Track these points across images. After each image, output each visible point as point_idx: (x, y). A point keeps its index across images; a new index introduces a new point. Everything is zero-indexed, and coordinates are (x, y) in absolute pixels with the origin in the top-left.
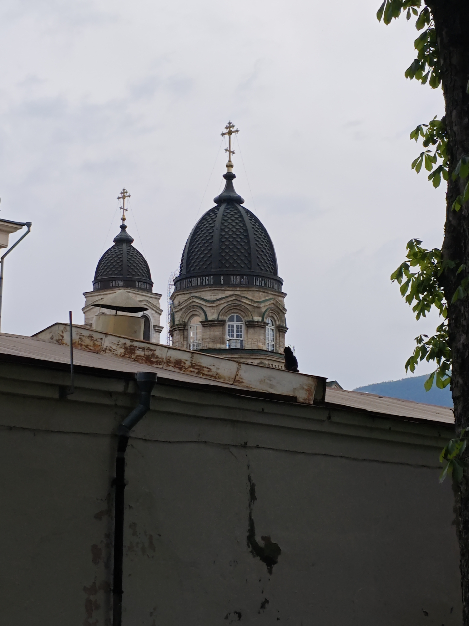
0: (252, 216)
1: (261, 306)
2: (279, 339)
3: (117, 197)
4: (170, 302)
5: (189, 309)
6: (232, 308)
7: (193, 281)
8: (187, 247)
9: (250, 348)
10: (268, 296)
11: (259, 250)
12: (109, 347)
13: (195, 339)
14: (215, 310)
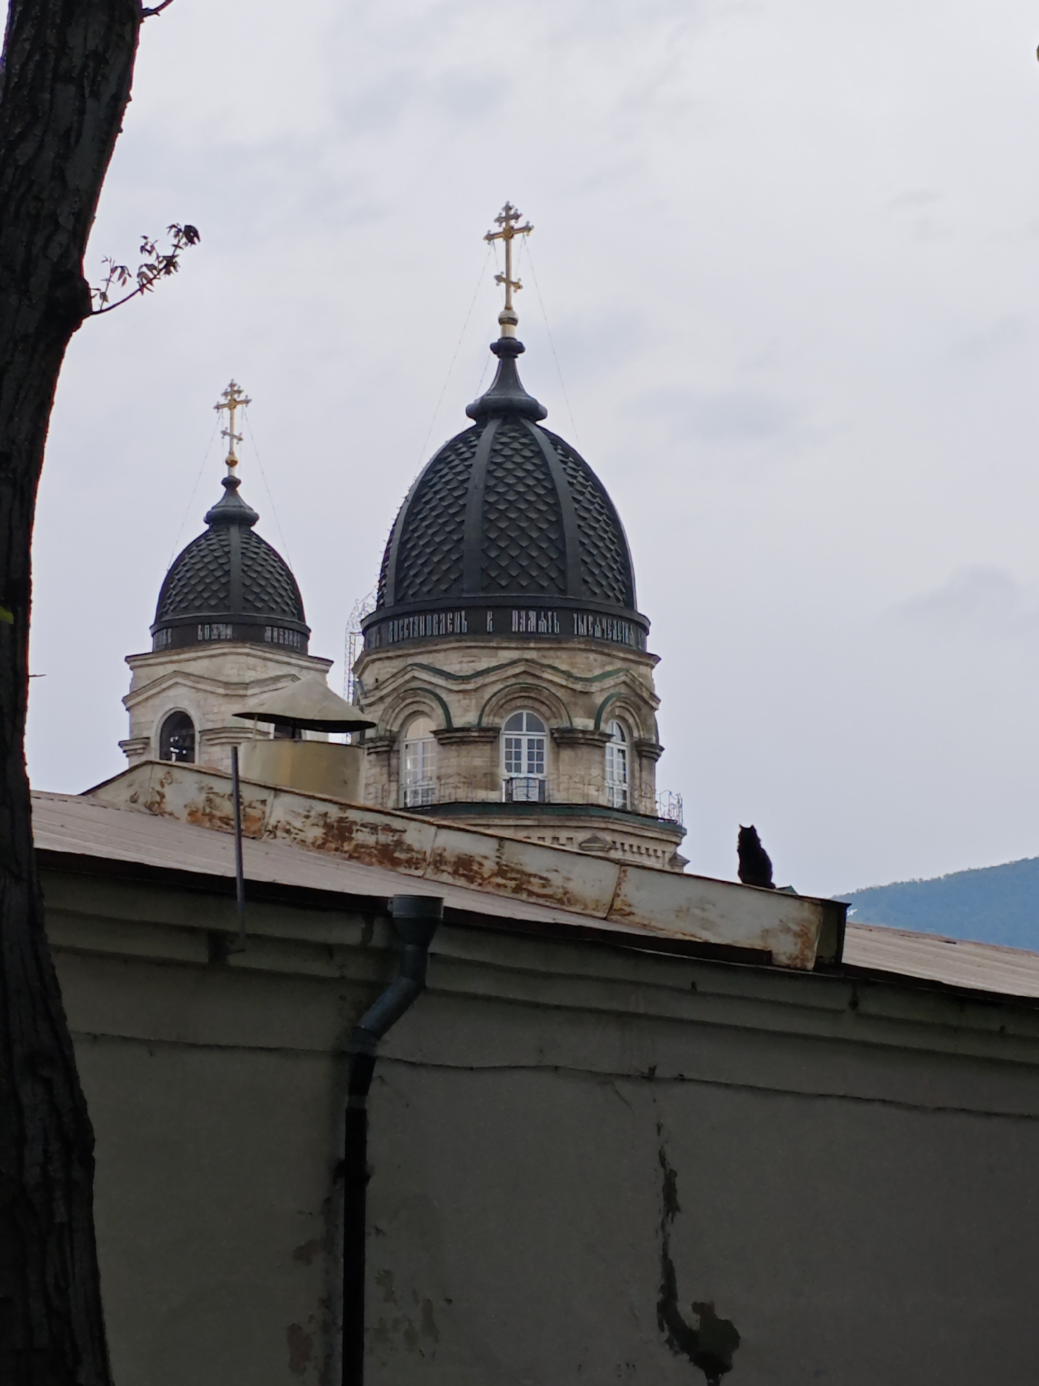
0: (568, 453)
1: (593, 689)
2: (641, 778)
3: (215, 404)
4: (352, 679)
5: (404, 699)
6: (516, 695)
7: (414, 623)
8: (397, 535)
9: (565, 800)
10: (611, 663)
11: (586, 541)
12: (285, 823)
13: (420, 777)
14: (470, 699)
